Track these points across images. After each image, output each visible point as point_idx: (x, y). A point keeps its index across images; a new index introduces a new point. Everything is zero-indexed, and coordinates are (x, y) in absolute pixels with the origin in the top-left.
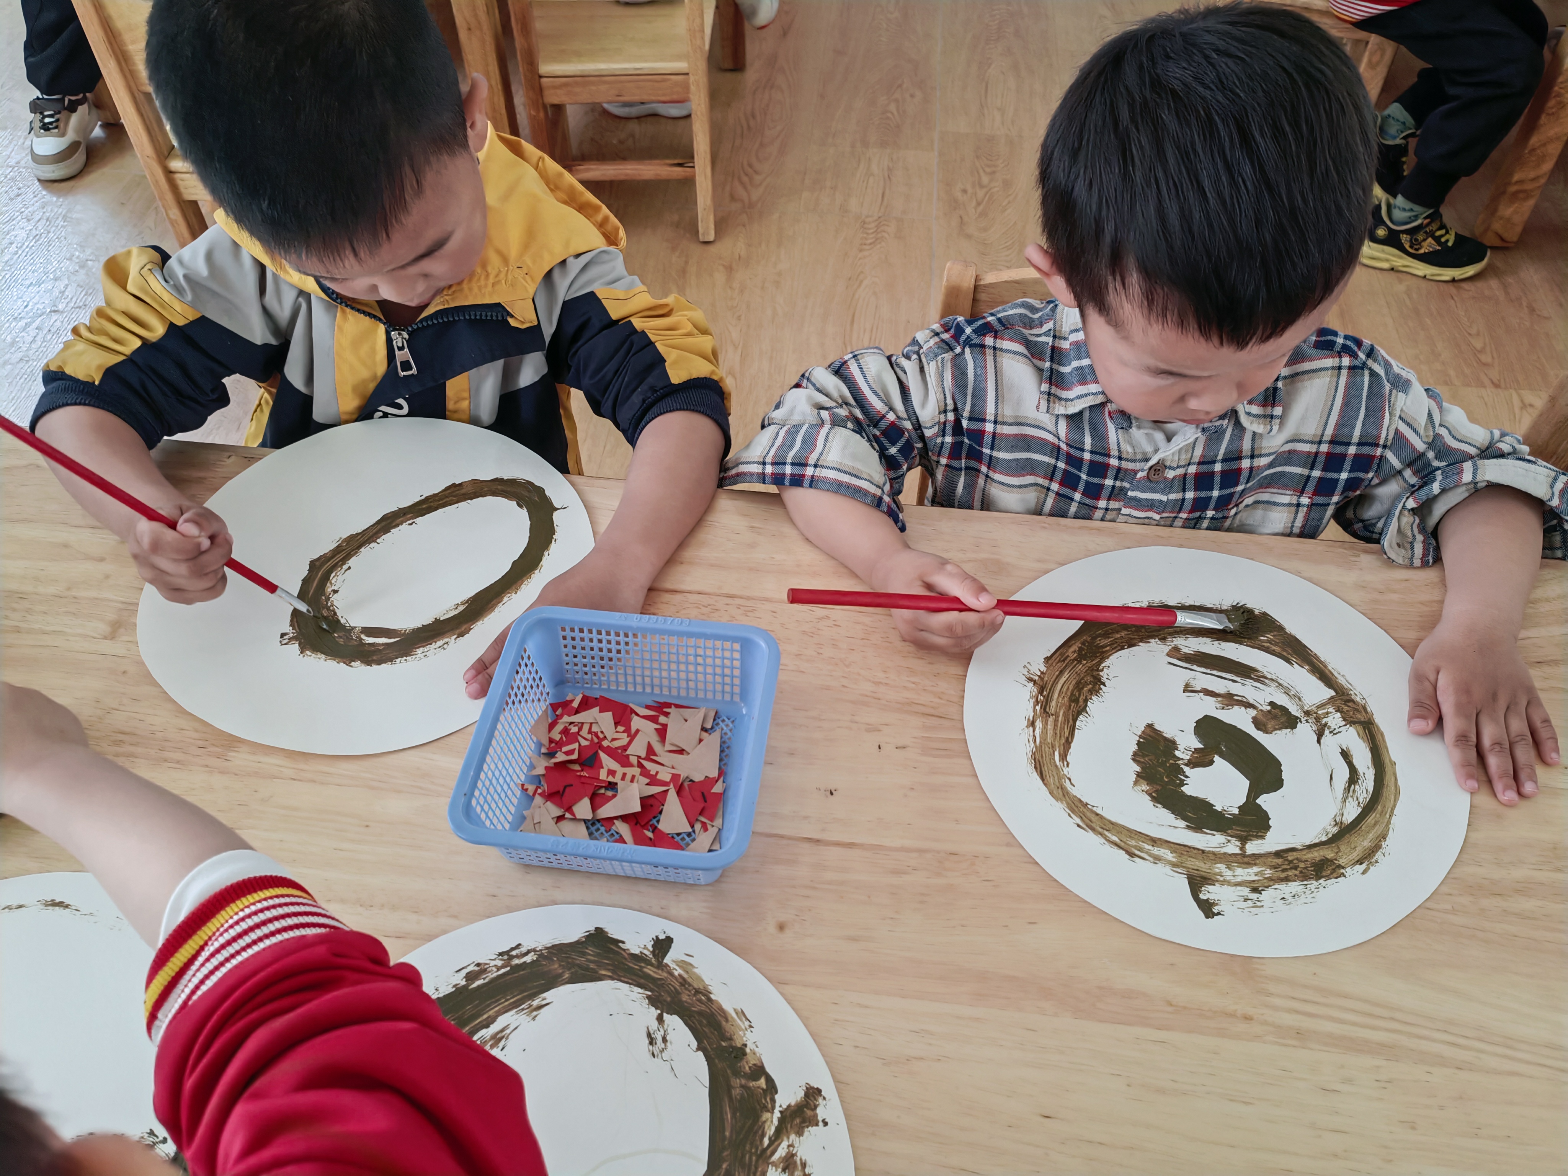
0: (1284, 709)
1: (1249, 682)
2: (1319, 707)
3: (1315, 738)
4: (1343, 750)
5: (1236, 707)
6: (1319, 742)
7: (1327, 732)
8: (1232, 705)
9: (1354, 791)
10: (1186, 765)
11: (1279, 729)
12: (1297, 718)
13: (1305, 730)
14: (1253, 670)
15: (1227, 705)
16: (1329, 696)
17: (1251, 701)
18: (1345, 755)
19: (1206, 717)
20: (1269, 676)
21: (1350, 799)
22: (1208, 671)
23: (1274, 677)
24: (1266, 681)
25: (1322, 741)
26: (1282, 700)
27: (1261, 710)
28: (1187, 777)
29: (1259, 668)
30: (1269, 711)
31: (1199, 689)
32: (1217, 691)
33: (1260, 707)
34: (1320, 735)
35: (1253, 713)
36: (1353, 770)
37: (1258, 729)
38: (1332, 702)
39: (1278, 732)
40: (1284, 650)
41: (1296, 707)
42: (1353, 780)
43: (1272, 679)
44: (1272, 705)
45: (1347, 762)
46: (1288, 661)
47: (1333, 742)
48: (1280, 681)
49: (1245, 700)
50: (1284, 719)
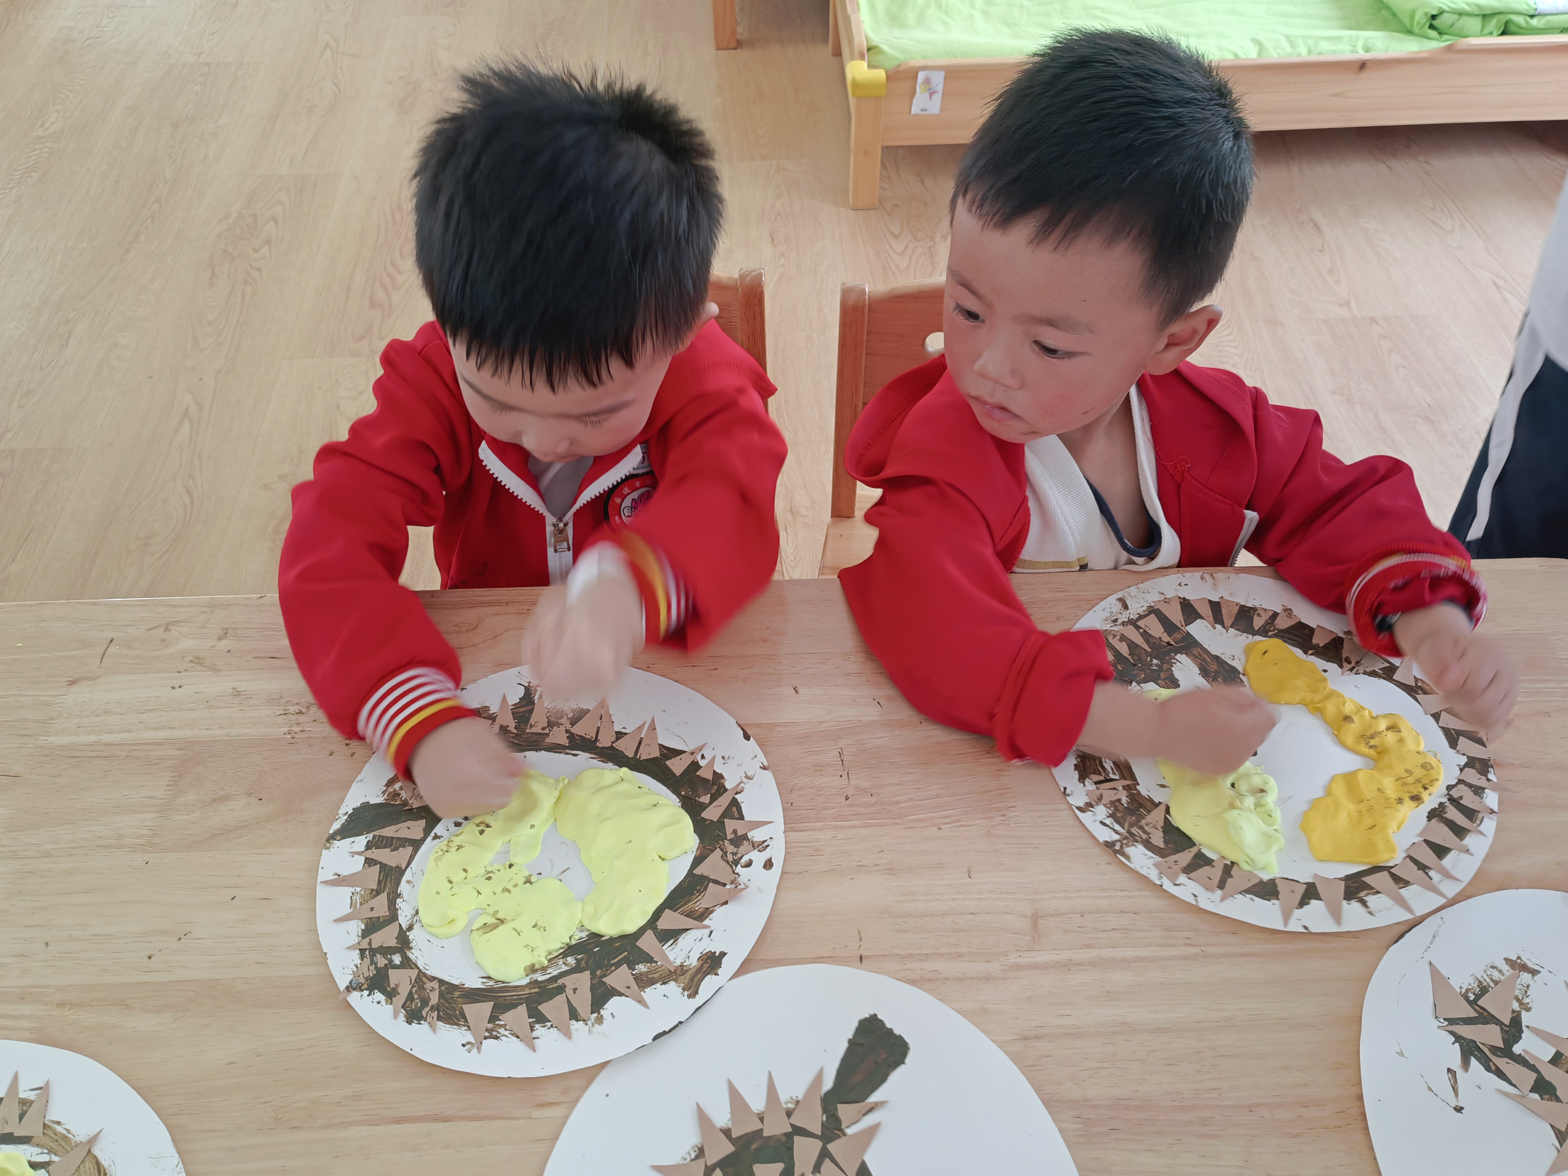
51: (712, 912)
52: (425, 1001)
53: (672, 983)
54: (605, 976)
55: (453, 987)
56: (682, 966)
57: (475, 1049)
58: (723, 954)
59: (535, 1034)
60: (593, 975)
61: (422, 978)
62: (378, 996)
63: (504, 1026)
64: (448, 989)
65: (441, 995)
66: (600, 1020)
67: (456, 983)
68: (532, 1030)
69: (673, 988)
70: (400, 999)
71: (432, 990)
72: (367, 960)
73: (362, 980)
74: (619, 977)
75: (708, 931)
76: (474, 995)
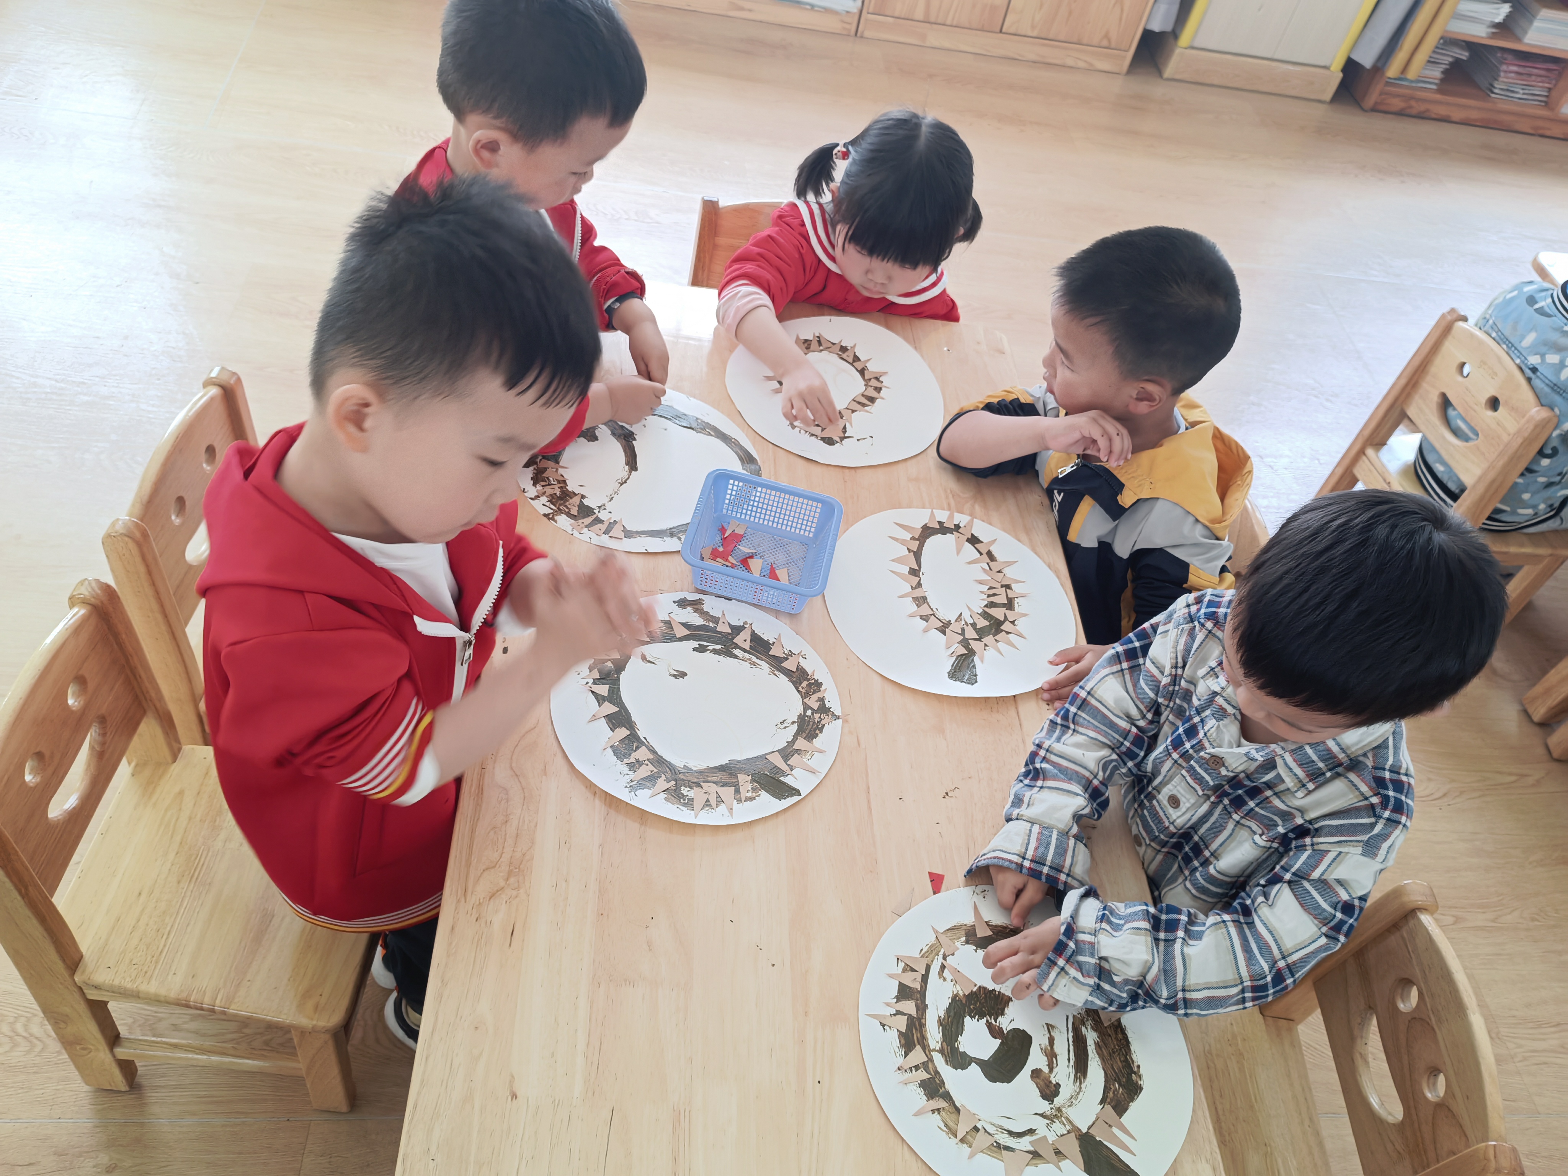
0: (1056, 1093)
1: (1072, 1071)
2: (1067, 1119)
3: (1039, 1112)
4: (1035, 1130)
5: (1046, 1058)
6: (1036, 1114)
7: (1048, 1122)
8: (1046, 1055)
9: (1003, 1133)
10: (987, 1021)
11: (1037, 1086)
12: (1053, 1102)
13: (1044, 1106)
14: (1084, 1076)
15: (1045, 1052)
16: (1080, 1127)
17: (1055, 1070)
18: (1031, 1132)
19: (1030, 1038)
20: (1083, 1085)
21: (995, 1129)
23: (1083, 1089)
24: (1078, 1084)
25: (1037, 1116)
26: (1064, 1092)
27: (1050, 1077)
28: (978, 1021)
29: (1088, 1081)
30: (1050, 1082)
31: (1052, 1034)
32: (1055, 1047)
33: (1052, 1076)
34: (1043, 1115)
35: (1046, 1070)
36: (1020, 1135)
37: (1033, 1071)
38: (1075, 1129)
39: (1035, 1086)
40: (1112, 1100)
41: (1062, 1102)
42: (1011, 1133)
43: (1081, 1088)
44: (1058, 1085)
45: (1025, 1131)
46: (1103, 1101)
47: (1040, 1124)
48: (1081, 1094)
49: (1055, 1066)
50: (1048, 1092)
51: (661, 621)
52: (809, 685)
53: (705, 610)
54: (729, 633)
55: (793, 683)
56: (695, 612)
57: (802, 654)
58: (674, 602)
59: (775, 640)
60: (733, 638)
61: (805, 695)
62: (828, 704)
63: (784, 653)
64: (796, 684)
65: (801, 683)
66: (745, 623)
67: (790, 683)
69: (706, 608)
70: (819, 695)
71: (803, 688)
72: (823, 722)
73: (830, 716)
74: (723, 628)
75: (671, 615)
76: (788, 673)
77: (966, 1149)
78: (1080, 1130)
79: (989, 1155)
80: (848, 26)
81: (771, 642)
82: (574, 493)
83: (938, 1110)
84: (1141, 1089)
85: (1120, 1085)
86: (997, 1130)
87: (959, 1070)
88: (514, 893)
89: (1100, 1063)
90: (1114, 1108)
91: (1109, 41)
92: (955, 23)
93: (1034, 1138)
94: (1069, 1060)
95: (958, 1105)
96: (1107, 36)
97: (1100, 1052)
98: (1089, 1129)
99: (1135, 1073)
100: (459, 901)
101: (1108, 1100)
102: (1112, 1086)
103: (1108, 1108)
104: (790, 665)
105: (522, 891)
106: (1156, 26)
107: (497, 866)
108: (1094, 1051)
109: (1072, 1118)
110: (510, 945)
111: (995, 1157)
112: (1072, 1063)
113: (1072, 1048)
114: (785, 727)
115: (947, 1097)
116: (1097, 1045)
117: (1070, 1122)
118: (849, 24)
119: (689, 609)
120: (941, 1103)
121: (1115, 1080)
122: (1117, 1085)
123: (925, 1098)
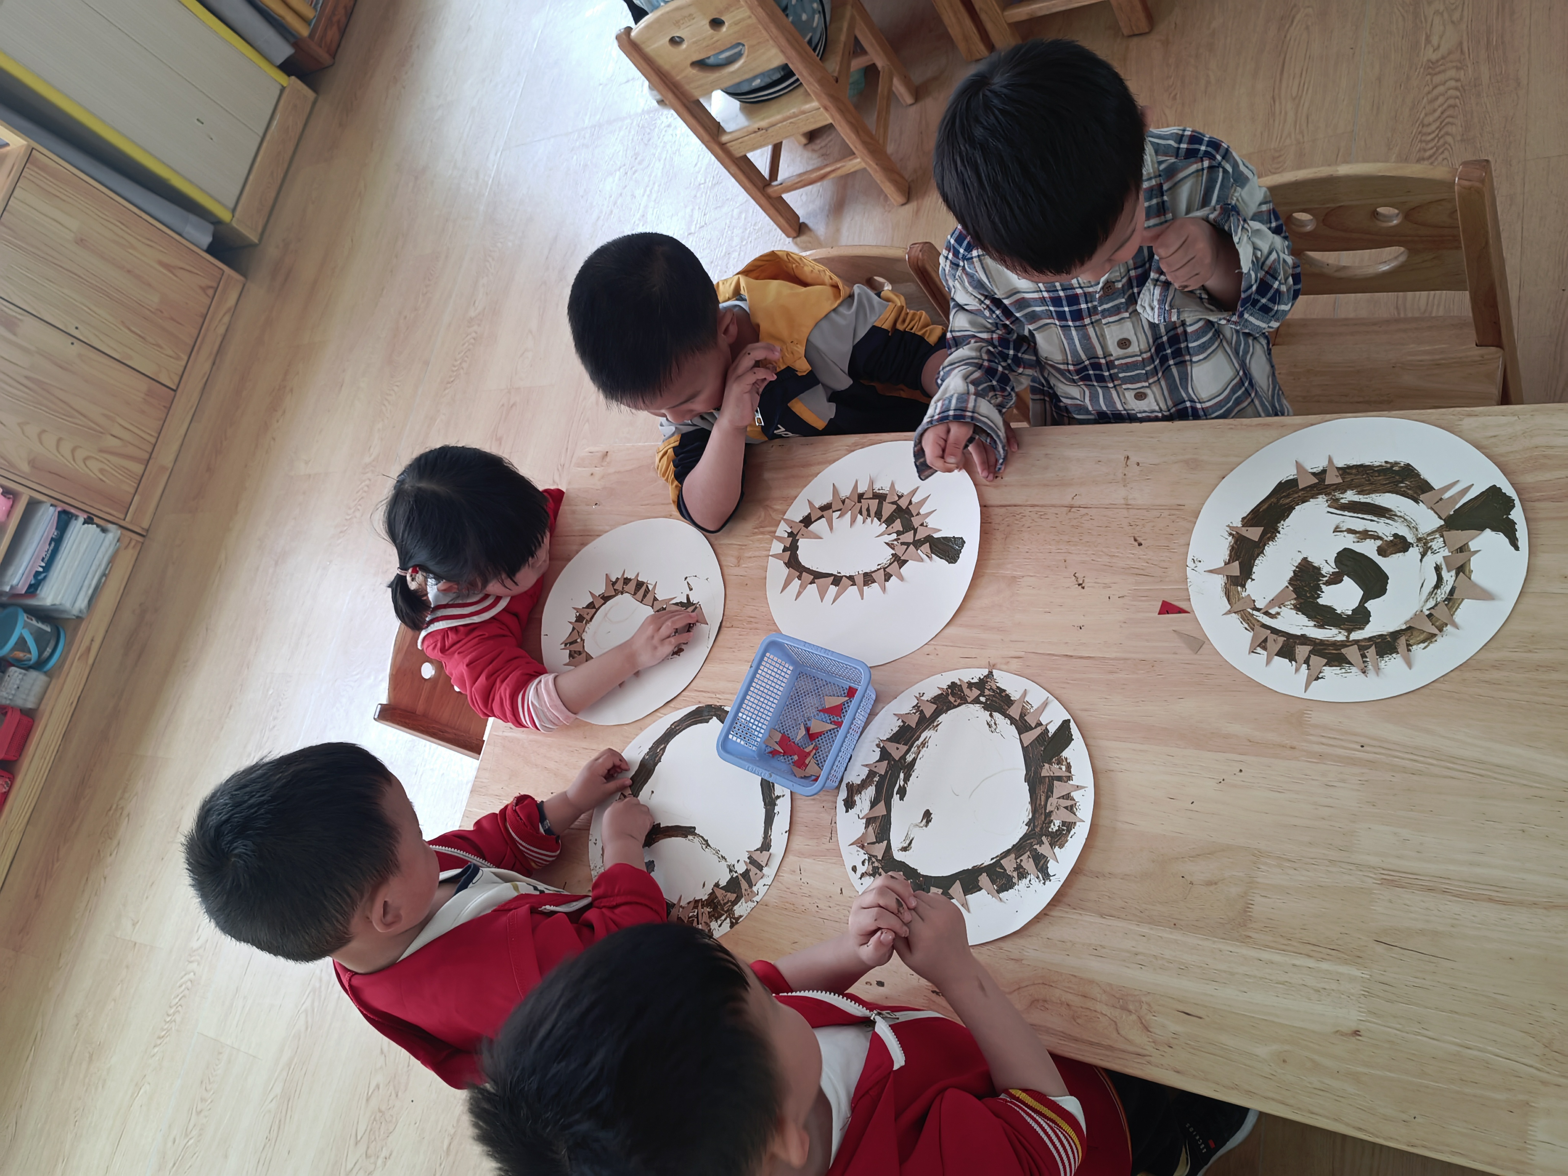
0: (1403, 538)
1: (1383, 520)
2: (1429, 535)
3: (1420, 556)
4: (1437, 565)
5: (1368, 540)
6: (1421, 561)
7: (1429, 552)
8: (1365, 539)
9: (1436, 594)
10: (1324, 584)
11: (1395, 553)
12: (1411, 543)
13: (1414, 552)
14: (1388, 510)
15: (1362, 539)
16: (1439, 526)
17: (1381, 534)
18: (1438, 569)
19: (1346, 550)
20: (1399, 514)
21: (1431, 599)
22: (1355, 515)
23: (1402, 514)
24: (1396, 518)
25: (1424, 560)
26: (1403, 531)
27: (1386, 541)
28: (1323, 592)
29: (1393, 508)
30: (1391, 541)
31: (1344, 529)
32: (1358, 530)
33: (1385, 538)
34: (1423, 555)
35: (1379, 543)
36: (1440, 579)
37: (1379, 554)
38: (1440, 530)
39: (1394, 555)
40: (1416, 493)
41: (1412, 536)
42: (1437, 586)
43: (1401, 517)
44: (1396, 536)
45: (1437, 574)
46: (1416, 501)
47: (1431, 560)
48: (1406, 517)
49: (1376, 534)
50: (1400, 546)
51: (865, 828)
52: (953, 694)
53: (859, 783)
54: (888, 763)
55: (949, 709)
56: (860, 793)
57: (918, 696)
58: (847, 811)
59: (900, 720)
60: (894, 760)
61: (964, 701)
62: (976, 680)
63: (915, 713)
64: (951, 707)
65: (950, 702)
66: (878, 746)
67: (949, 712)
68: (903, 721)
69: (858, 781)
70: (965, 687)
71: (955, 701)
72: (994, 687)
73: (989, 680)
74: (882, 768)
75: (861, 817)
76: (937, 714)
77: (1449, 628)
78: (1441, 526)
79: (1456, 609)
80: (133, 543)
81: (902, 724)
82: (711, 894)
83: (1408, 645)
84: (1408, 465)
85: (1402, 482)
86: (1433, 598)
87: (1371, 619)
88: (1145, 1006)
89: (1378, 495)
90: (1423, 492)
91: (211, 287)
92: (156, 435)
93: (1444, 566)
94: (1372, 521)
95: (1404, 627)
96: (204, 289)
97: (1367, 492)
98: (1440, 518)
99: (1392, 467)
100: (1149, 1063)
101: (1415, 495)
102: (1402, 489)
103: (1422, 497)
104: (929, 710)
105: (1144, 999)
106: (206, 240)
107: (1115, 1019)
108: (1365, 496)
109: (1429, 529)
110: (1201, 1018)
111: (1459, 605)
112: (1375, 519)
113: (1360, 515)
114: (995, 724)
115: (1396, 635)
116: (1359, 493)
117: (1433, 532)
118: (131, 540)
119: (857, 798)
120: (1402, 641)
121: (1397, 485)
122: (1402, 485)
123: (1394, 655)
